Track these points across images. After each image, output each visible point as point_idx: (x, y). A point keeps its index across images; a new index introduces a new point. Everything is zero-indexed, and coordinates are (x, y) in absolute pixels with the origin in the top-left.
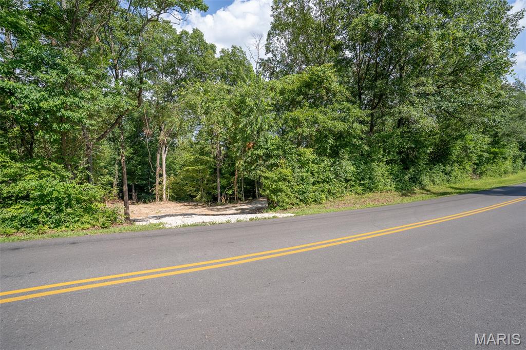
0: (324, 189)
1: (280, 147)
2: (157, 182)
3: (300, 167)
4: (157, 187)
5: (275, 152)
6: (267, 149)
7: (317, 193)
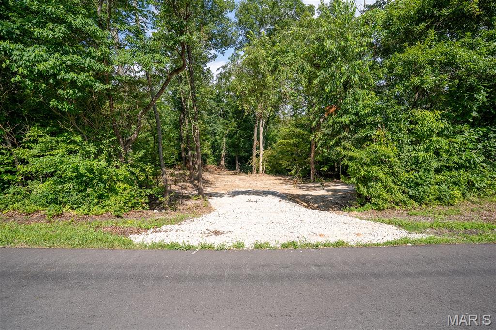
0: (459, 181)
1: (378, 111)
2: (254, 155)
3: (412, 143)
4: (253, 159)
5: (370, 119)
6: (357, 114)
7: (444, 187)
